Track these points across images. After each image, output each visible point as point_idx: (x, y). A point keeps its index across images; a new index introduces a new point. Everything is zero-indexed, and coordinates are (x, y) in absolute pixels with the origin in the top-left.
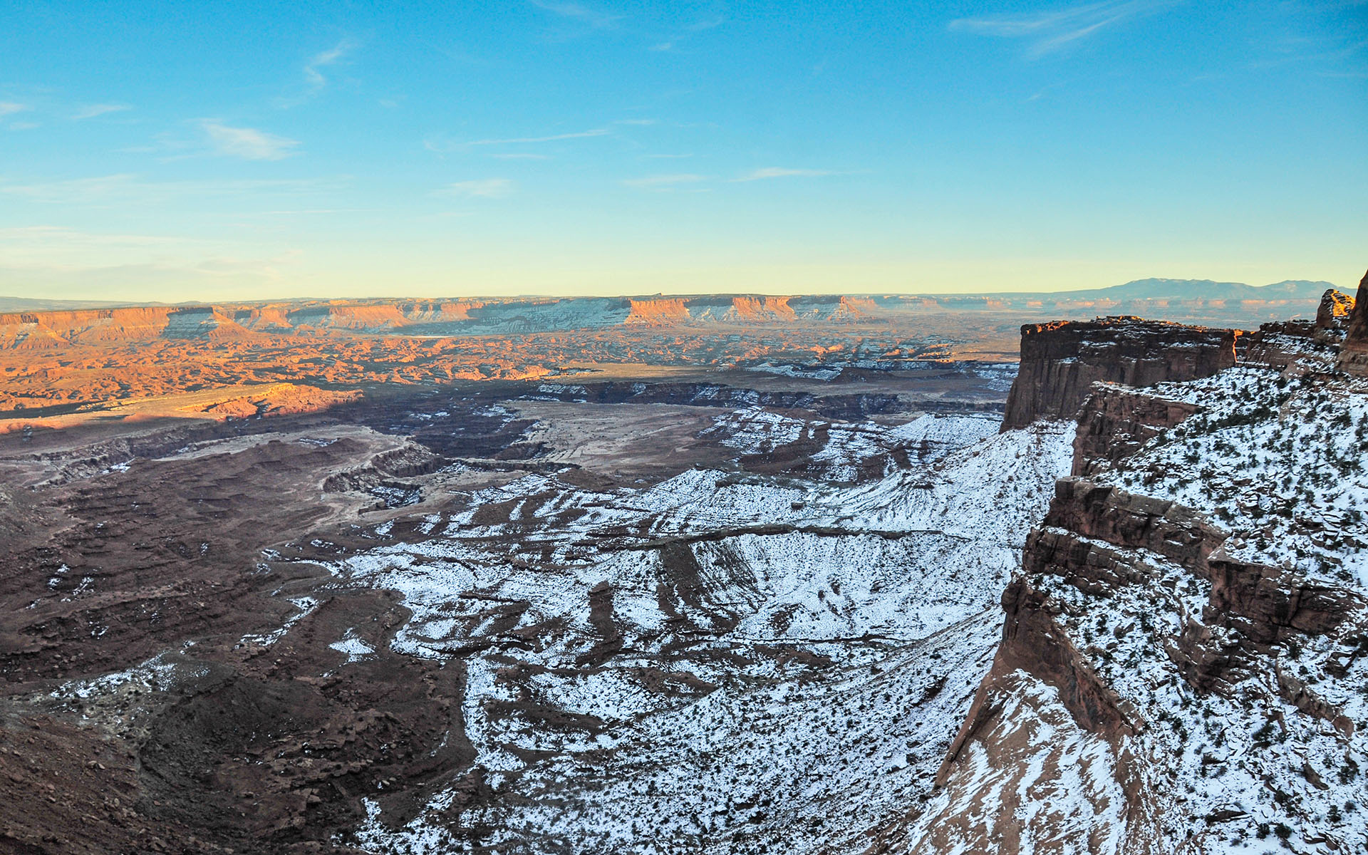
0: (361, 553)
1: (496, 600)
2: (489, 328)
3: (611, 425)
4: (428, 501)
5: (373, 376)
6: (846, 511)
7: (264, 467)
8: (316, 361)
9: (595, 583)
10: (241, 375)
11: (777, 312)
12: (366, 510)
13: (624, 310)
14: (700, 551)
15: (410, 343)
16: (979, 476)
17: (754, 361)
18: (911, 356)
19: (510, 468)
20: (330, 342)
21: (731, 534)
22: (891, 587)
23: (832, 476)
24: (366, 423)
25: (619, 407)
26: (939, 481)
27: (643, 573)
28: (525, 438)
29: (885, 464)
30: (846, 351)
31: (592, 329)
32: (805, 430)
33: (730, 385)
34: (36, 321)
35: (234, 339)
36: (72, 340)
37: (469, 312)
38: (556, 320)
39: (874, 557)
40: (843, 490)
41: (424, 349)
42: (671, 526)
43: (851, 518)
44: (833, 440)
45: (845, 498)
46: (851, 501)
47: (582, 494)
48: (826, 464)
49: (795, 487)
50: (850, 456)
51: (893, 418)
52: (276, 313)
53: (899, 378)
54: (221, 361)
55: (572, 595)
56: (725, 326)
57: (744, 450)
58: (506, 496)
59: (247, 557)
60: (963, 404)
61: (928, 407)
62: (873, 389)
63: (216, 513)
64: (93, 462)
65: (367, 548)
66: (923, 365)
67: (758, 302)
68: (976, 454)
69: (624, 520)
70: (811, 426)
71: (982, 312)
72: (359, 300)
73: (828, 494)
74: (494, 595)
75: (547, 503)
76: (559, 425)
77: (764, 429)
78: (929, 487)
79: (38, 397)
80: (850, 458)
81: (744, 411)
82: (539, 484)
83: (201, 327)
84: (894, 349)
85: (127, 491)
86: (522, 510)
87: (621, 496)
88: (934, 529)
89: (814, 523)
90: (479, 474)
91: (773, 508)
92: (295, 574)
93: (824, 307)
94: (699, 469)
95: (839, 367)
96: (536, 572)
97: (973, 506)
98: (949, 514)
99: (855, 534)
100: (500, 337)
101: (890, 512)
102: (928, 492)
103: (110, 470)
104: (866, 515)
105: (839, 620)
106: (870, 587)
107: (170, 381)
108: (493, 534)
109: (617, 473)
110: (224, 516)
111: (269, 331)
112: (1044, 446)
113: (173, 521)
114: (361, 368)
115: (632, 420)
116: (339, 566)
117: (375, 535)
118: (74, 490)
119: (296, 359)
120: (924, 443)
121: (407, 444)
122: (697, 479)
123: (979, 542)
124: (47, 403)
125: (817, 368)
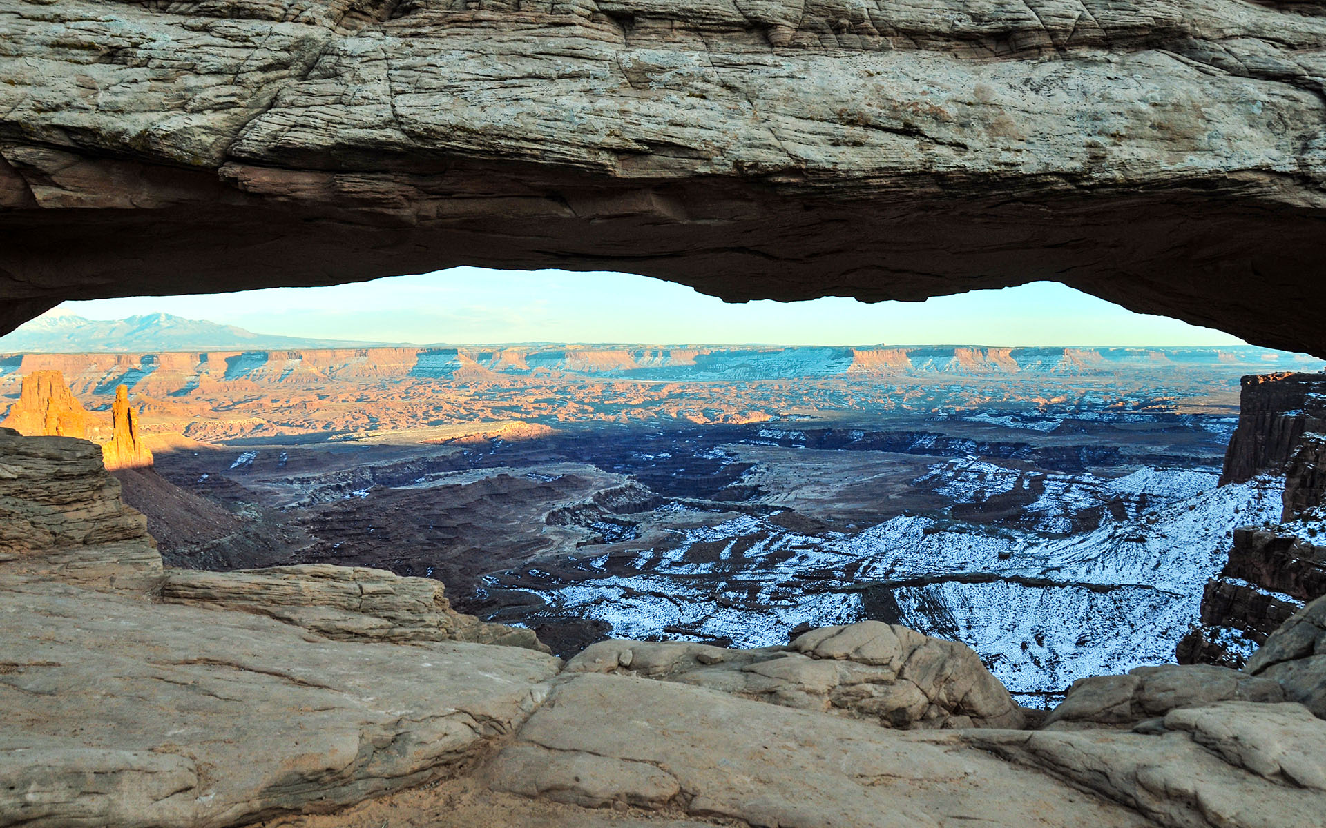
0: (575, 584)
1: (699, 635)
2: (715, 374)
3: (826, 471)
4: (643, 538)
5: (602, 416)
6: (1054, 562)
7: (492, 499)
8: (549, 401)
9: (796, 624)
10: (479, 413)
11: (998, 363)
12: (585, 544)
13: (847, 360)
14: (902, 596)
15: (639, 387)
16: (1195, 531)
17: (974, 411)
18: (1135, 408)
19: (725, 509)
20: (565, 383)
21: (934, 581)
22: (1098, 641)
23: (1046, 527)
24: (591, 461)
25: (837, 453)
26: (1152, 534)
27: (844, 616)
28: (742, 481)
29: (1101, 517)
30: (1068, 403)
31: (815, 377)
32: (1020, 480)
33: (948, 435)
34: (301, 358)
35: (475, 379)
36: (331, 376)
37: (696, 358)
38: (780, 368)
39: (1081, 610)
40: (1053, 541)
41: (652, 393)
42: (877, 571)
43: (1058, 569)
44: (1049, 491)
45: (1054, 549)
46: (1060, 552)
47: (792, 536)
48: (1040, 515)
49: (1003, 536)
50: (1065, 507)
51: (1113, 470)
52: (516, 356)
53: (1121, 431)
54: (462, 399)
55: (772, 634)
56: (947, 377)
57: (957, 498)
58: (718, 535)
59: (468, 582)
60: (1187, 457)
61: (1148, 460)
62: (1093, 441)
63: (443, 539)
64: (339, 488)
65: (581, 580)
66: (1148, 417)
67: (980, 353)
68: (1192, 508)
69: (831, 564)
70: (1027, 477)
71: (1214, 365)
72: (593, 345)
73: (1037, 545)
74: (697, 631)
75: (758, 544)
76: (776, 469)
77: (978, 478)
78: (1141, 540)
79: (297, 426)
80: (1065, 509)
81: (960, 460)
82: (751, 525)
83: (446, 367)
84: (1118, 402)
85: (365, 515)
86: (732, 550)
87: (830, 540)
88: (1145, 583)
89: (1020, 573)
90: (695, 514)
91: (980, 556)
92: (512, 601)
93: (1047, 358)
94: (908, 515)
95: (1059, 418)
96: (739, 610)
97: (1188, 562)
98: (1162, 569)
99: (1062, 586)
100: (725, 383)
101: (1099, 564)
102: (1140, 545)
103: (351, 495)
104: (1074, 566)
105: (1041, 672)
106: (1076, 641)
107: (414, 416)
108: (703, 572)
109: (829, 517)
110: (451, 543)
111: (508, 372)
112: (1266, 501)
113: (404, 545)
114: (591, 409)
115: (848, 466)
116: (553, 595)
117: (589, 567)
118: (317, 512)
119: (531, 399)
120: (1142, 496)
121: (628, 483)
122: (905, 525)
123: (1193, 598)
124: (302, 431)
125: (1036, 419)
